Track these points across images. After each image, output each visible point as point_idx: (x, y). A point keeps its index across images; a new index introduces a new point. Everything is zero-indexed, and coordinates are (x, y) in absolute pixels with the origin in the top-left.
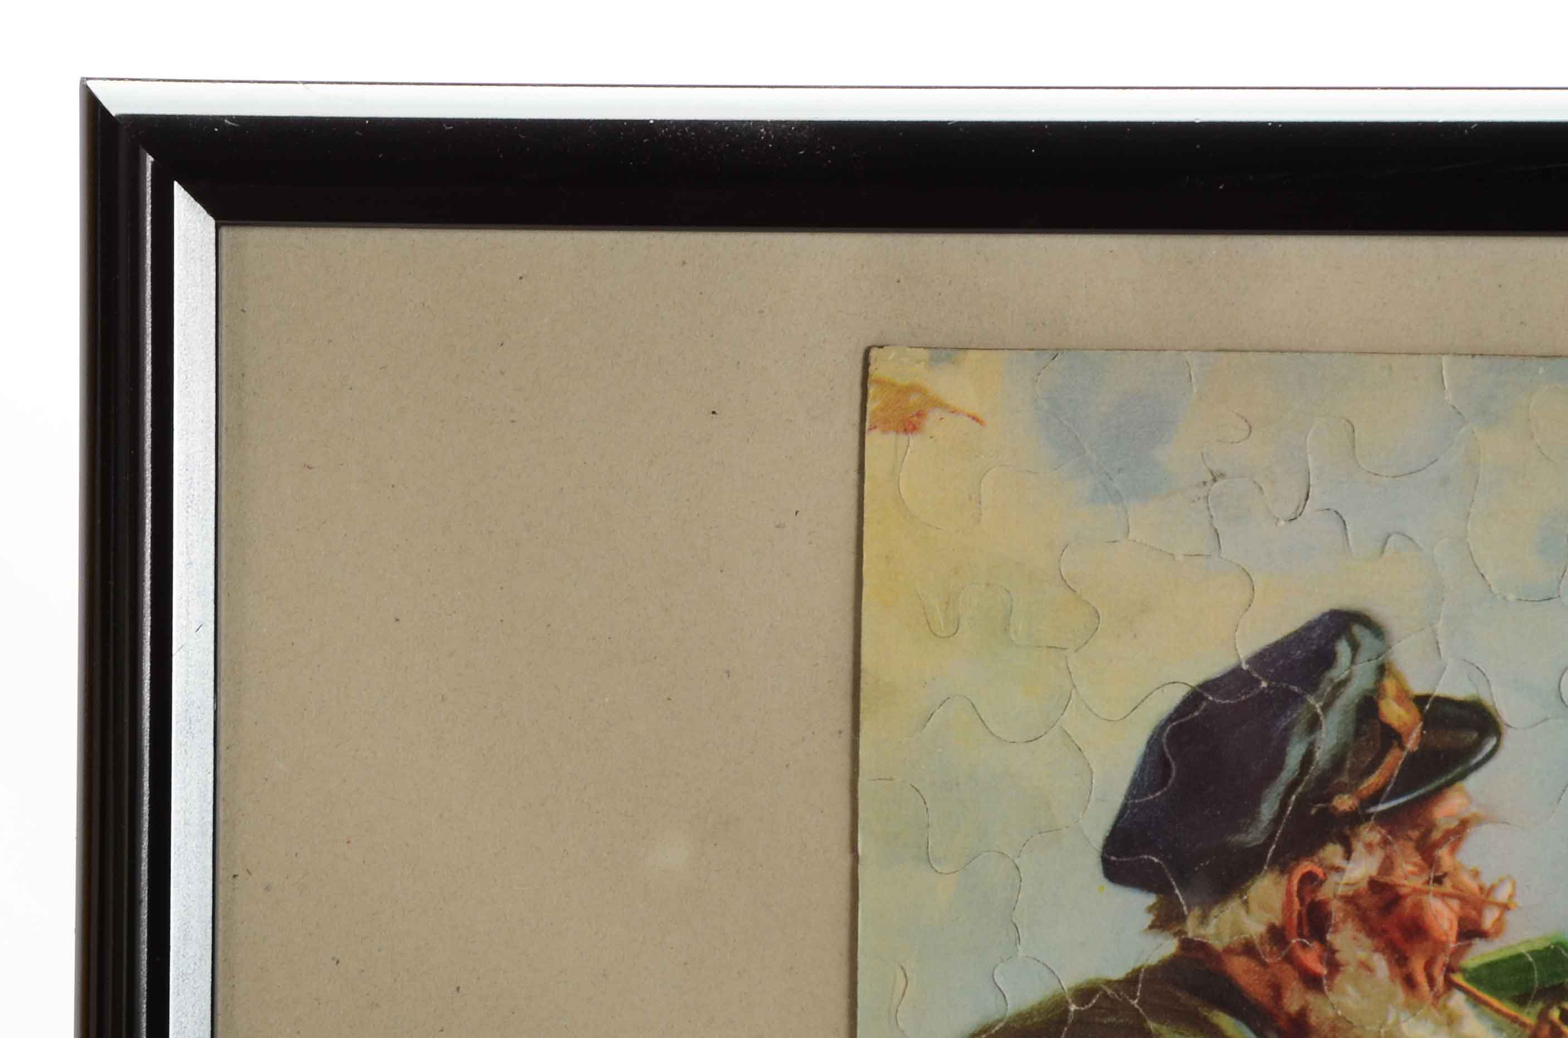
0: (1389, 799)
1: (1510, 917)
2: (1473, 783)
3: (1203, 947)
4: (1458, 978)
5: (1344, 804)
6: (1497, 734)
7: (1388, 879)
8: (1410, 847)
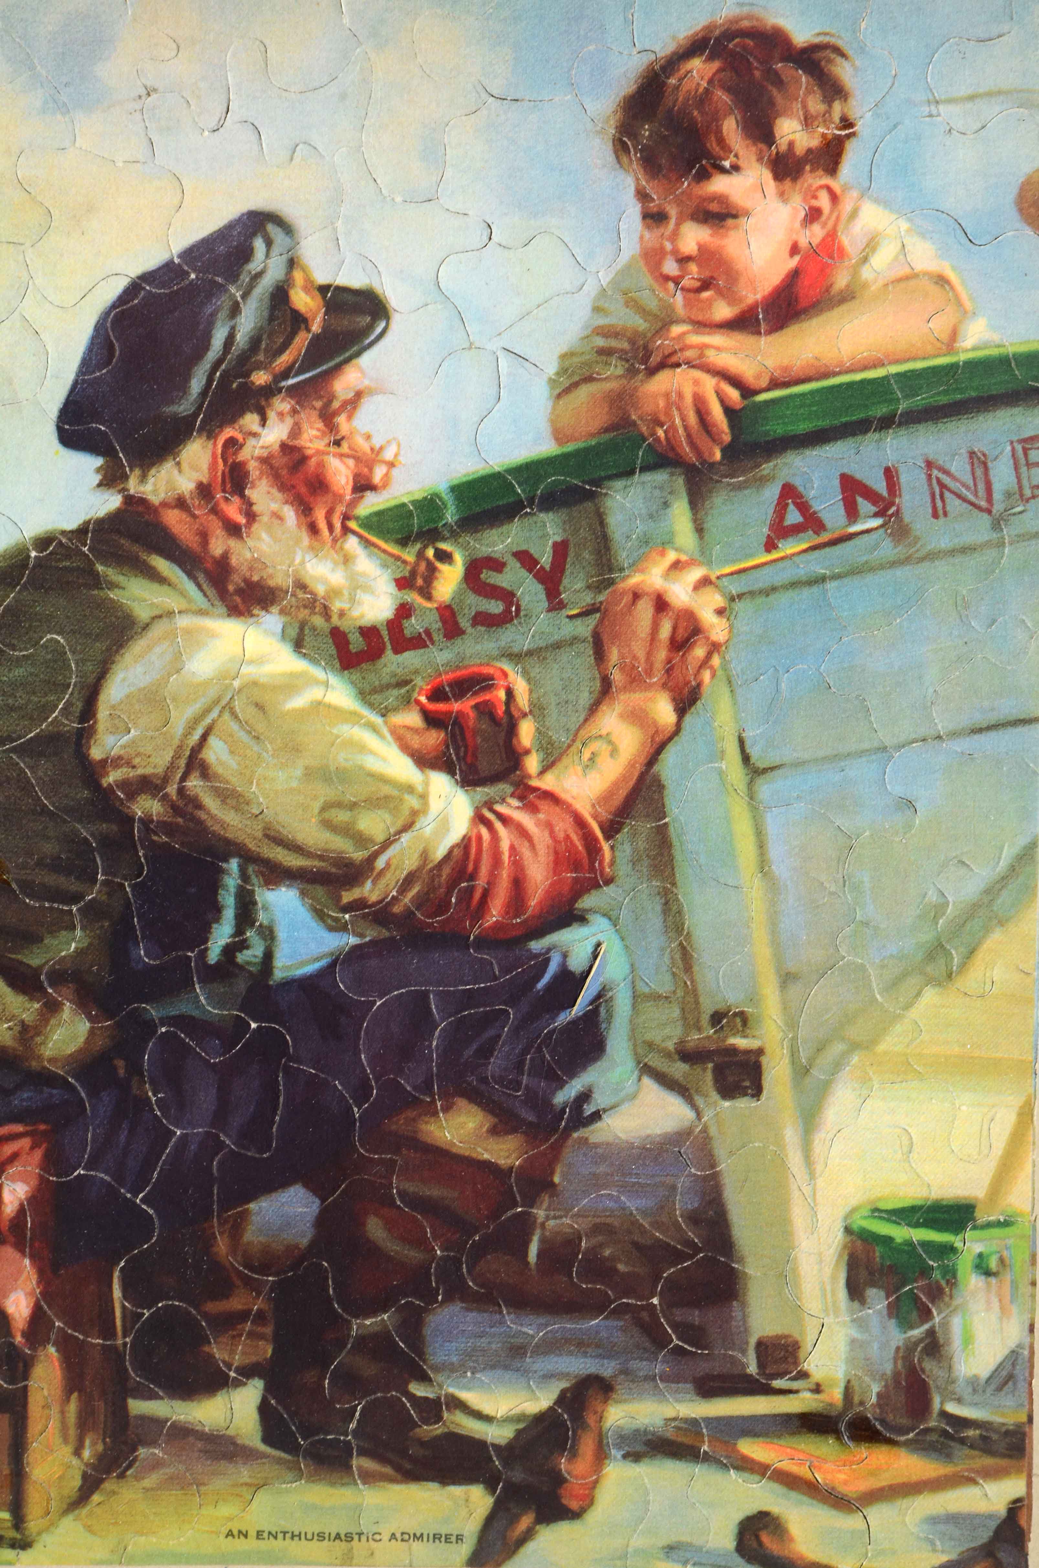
0: (296, 375)
1: (395, 472)
2: (366, 360)
3: (143, 501)
4: (353, 525)
5: (260, 378)
6: (388, 318)
7: (296, 443)
8: (315, 414)
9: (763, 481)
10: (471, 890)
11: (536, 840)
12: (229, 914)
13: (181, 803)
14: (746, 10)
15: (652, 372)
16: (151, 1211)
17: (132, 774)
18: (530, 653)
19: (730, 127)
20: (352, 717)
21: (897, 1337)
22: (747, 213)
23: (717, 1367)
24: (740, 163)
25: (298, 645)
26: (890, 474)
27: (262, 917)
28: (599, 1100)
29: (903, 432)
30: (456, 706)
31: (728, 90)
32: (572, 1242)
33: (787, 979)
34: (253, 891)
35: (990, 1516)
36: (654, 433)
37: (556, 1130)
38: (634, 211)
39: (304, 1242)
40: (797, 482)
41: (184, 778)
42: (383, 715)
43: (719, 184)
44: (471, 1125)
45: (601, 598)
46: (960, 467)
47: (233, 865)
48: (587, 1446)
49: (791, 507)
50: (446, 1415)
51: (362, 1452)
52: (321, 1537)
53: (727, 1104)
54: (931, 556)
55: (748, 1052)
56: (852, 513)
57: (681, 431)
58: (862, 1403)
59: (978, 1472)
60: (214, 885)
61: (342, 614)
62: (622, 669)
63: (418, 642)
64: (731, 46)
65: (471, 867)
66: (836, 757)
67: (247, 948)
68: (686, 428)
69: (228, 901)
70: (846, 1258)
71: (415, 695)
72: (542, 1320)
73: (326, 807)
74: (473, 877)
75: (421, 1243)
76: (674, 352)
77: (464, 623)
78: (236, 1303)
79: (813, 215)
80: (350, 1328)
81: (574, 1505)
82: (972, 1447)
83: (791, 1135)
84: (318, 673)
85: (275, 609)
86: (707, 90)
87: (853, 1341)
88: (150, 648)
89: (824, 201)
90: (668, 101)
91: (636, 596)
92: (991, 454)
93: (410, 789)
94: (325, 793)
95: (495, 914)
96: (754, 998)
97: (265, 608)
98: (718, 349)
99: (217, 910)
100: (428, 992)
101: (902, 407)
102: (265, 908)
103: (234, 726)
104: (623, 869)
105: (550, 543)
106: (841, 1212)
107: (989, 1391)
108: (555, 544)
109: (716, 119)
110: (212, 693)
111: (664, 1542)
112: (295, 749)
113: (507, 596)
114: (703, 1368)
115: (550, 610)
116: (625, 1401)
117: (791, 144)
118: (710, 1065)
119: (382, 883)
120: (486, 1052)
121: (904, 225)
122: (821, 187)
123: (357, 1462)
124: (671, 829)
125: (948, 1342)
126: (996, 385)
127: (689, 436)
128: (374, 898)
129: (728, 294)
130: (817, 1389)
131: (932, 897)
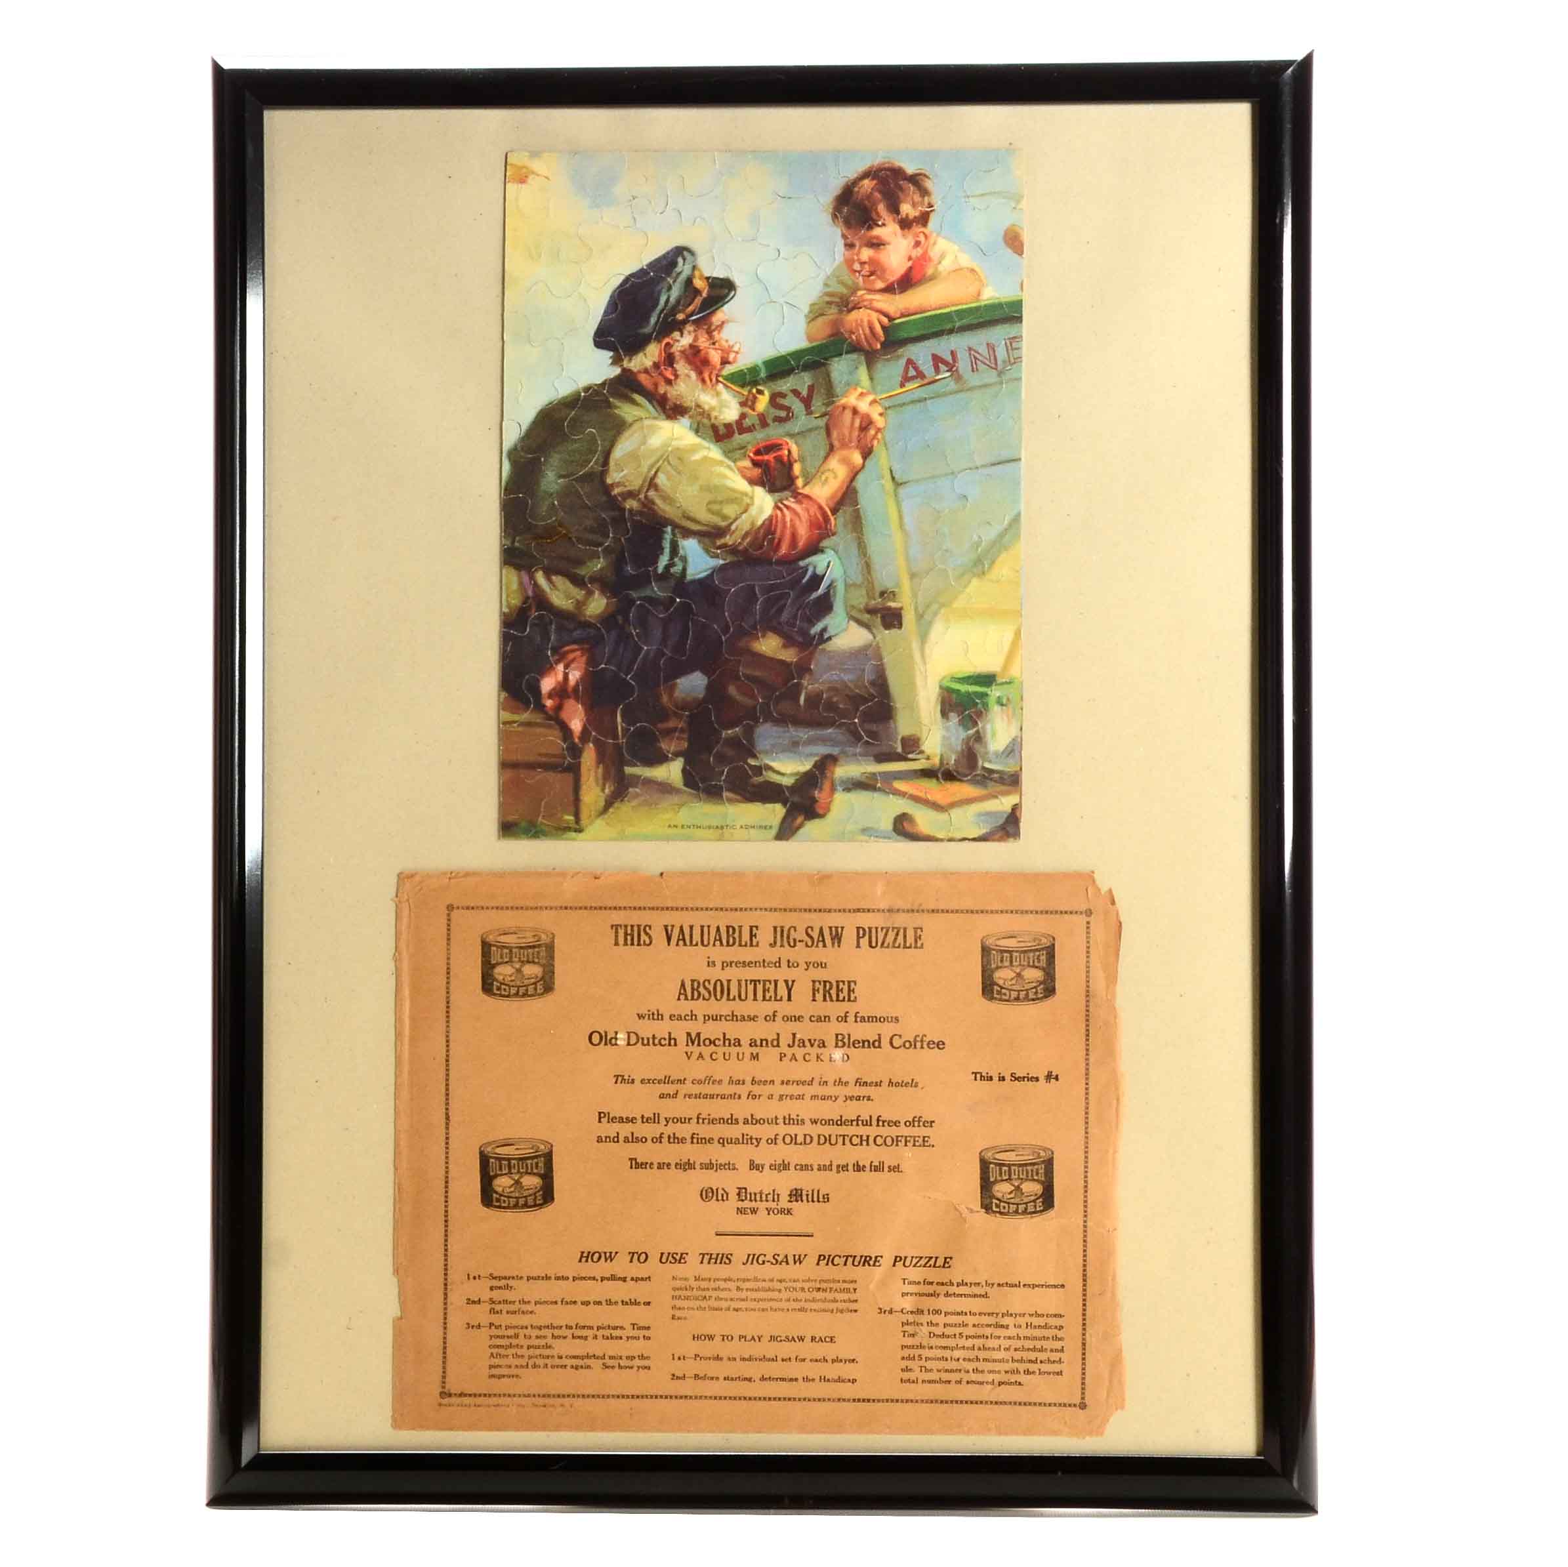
0: (696, 315)
1: (739, 356)
3: (629, 371)
5: (680, 317)
6: (735, 290)
7: (696, 344)
8: (704, 332)
9: (899, 357)
10: (774, 539)
11: (801, 515)
12: (667, 551)
13: (646, 502)
14: (886, 160)
15: (849, 311)
16: (633, 683)
17: (626, 489)
18: (798, 434)
19: (881, 208)
20: (721, 463)
21: (963, 734)
22: (889, 244)
23: (884, 749)
24: (886, 222)
25: (697, 431)
26: (953, 353)
27: (681, 552)
28: (831, 631)
29: (959, 335)
30: (766, 457)
31: (880, 192)
32: (819, 695)
33: (913, 576)
34: (677, 541)
35: (1005, 812)
36: (851, 337)
37: (811, 644)
38: (840, 243)
39: (701, 696)
40: (913, 358)
41: (647, 491)
42: (734, 462)
43: (877, 232)
44: (774, 643)
45: (828, 409)
46: (983, 350)
47: (669, 529)
48: (827, 785)
49: (911, 369)
50: (764, 772)
51: (728, 790)
52: (710, 827)
53: (887, 632)
54: (971, 389)
55: (896, 609)
56: (937, 370)
57: (863, 336)
58: (947, 764)
59: (999, 793)
60: (660, 538)
61: (716, 418)
62: (839, 441)
63: (750, 429)
64: (880, 174)
65: (773, 529)
66: (933, 477)
67: (675, 566)
68: (865, 334)
69: (667, 545)
70: (940, 699)
71: (748, 453)
72: (807, 730)
73: (709, 503)
74: (774, 533)
75: (753, 697)
76: (859, 303)
77: (769, 421)
78: (671, 724)
79: (917, 244)
80: (721, 735)
81: (821, 812)
82: (995, 781)
83: (915, 645)
84: (705, 444)
85: (687, 416)
86: (871, 193)
87: (944, 737)
88: (632, 435)
89: (922, 238)
90: (854, 198)
91: (844, 408)
92: (996, 345)
93: (746, 495)
94: (708, 497)
95: (784, 550)
96: (898, 585)
97: (682, 416)
98: (878, 301)
99: (663, 549)
100: (754, 585)
101: (958, 324)
102: (683, 548)
103: (669, 468)
104: (840, 529)
105: (806, 386)
106: (938, 678)
107: (1003, 756)
108: (809, 386)
109: (875, 204)
110: (659, 454)
111: (860, 827)
112: (696, 478)
113: (788, 409)
114: (876, 750)
115: (807, 414)
116: (842, 766)
117: (907, 215)
118: (879, 615)
119: (733, 536)
120: (780, 610)
121: (956, 248)
122: (920, 232)
123: (725, 794)
124: (861, 510)
125: (985, 737)
126: (998, 314)
127: (866, 338)
128: (730, 543)
129: (880, 278)
130: (928, 758)
131: (975, 538)
